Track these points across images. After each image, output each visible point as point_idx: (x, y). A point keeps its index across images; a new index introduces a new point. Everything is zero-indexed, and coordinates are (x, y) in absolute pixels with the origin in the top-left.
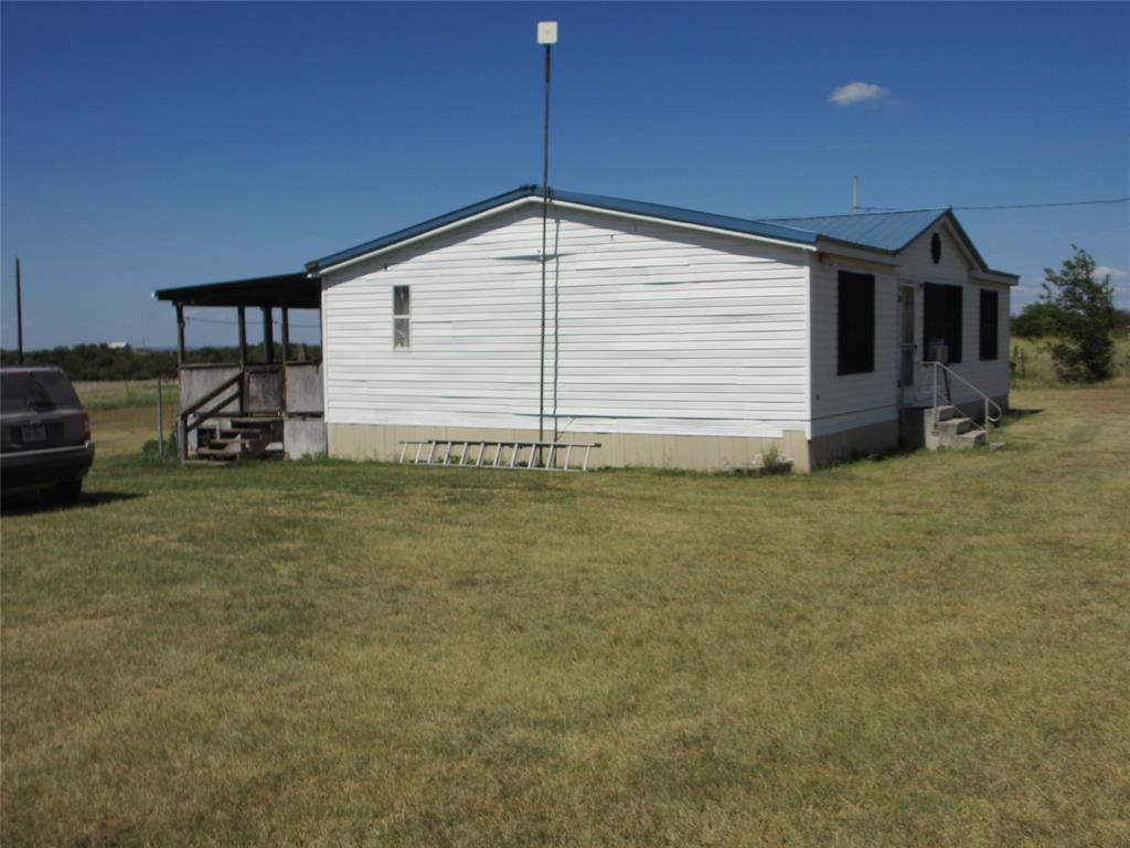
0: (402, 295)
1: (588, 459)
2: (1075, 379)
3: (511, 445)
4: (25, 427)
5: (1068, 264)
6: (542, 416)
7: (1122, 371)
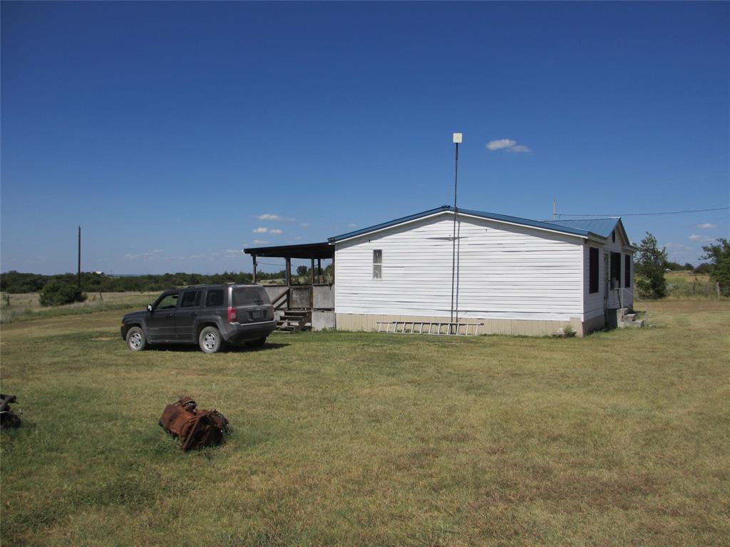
0: (378, 254)
1: (477, 331)
2: (648, 297)
3: (437, 324)
4: (255, 311)
5: (644, 242)
6: (452, 311)
7: (671, 293)
